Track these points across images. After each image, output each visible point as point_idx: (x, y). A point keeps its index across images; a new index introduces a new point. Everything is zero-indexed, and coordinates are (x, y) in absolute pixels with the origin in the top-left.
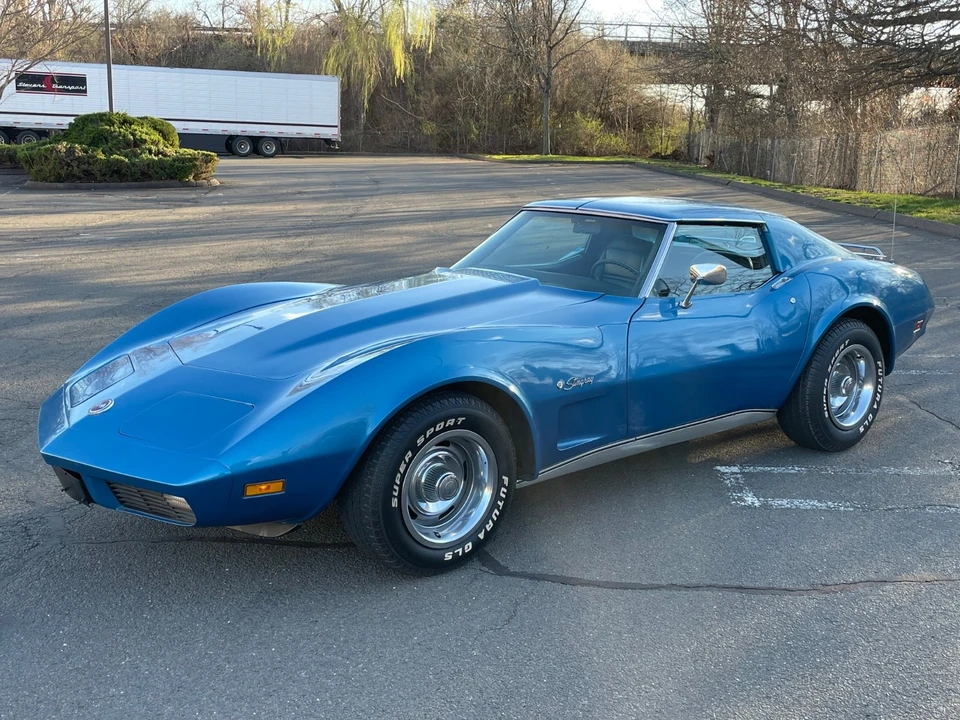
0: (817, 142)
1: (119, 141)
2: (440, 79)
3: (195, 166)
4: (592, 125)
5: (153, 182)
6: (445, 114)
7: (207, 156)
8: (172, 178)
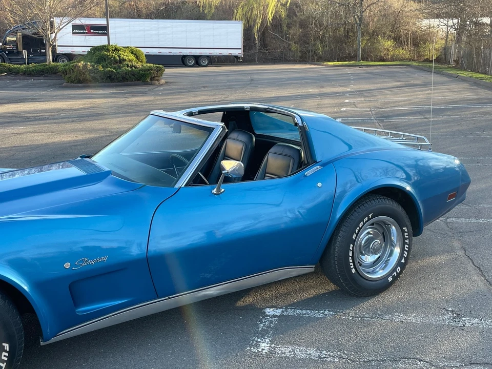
1: (111, 60)
2: (302, 20)
3: (151, 73)
4: (389, 44)
5: (129, 83)
6: (304, 40)
7: (158, 67)
8: (139, 80)
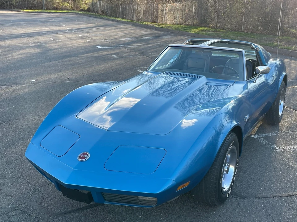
0: (142, 6)
